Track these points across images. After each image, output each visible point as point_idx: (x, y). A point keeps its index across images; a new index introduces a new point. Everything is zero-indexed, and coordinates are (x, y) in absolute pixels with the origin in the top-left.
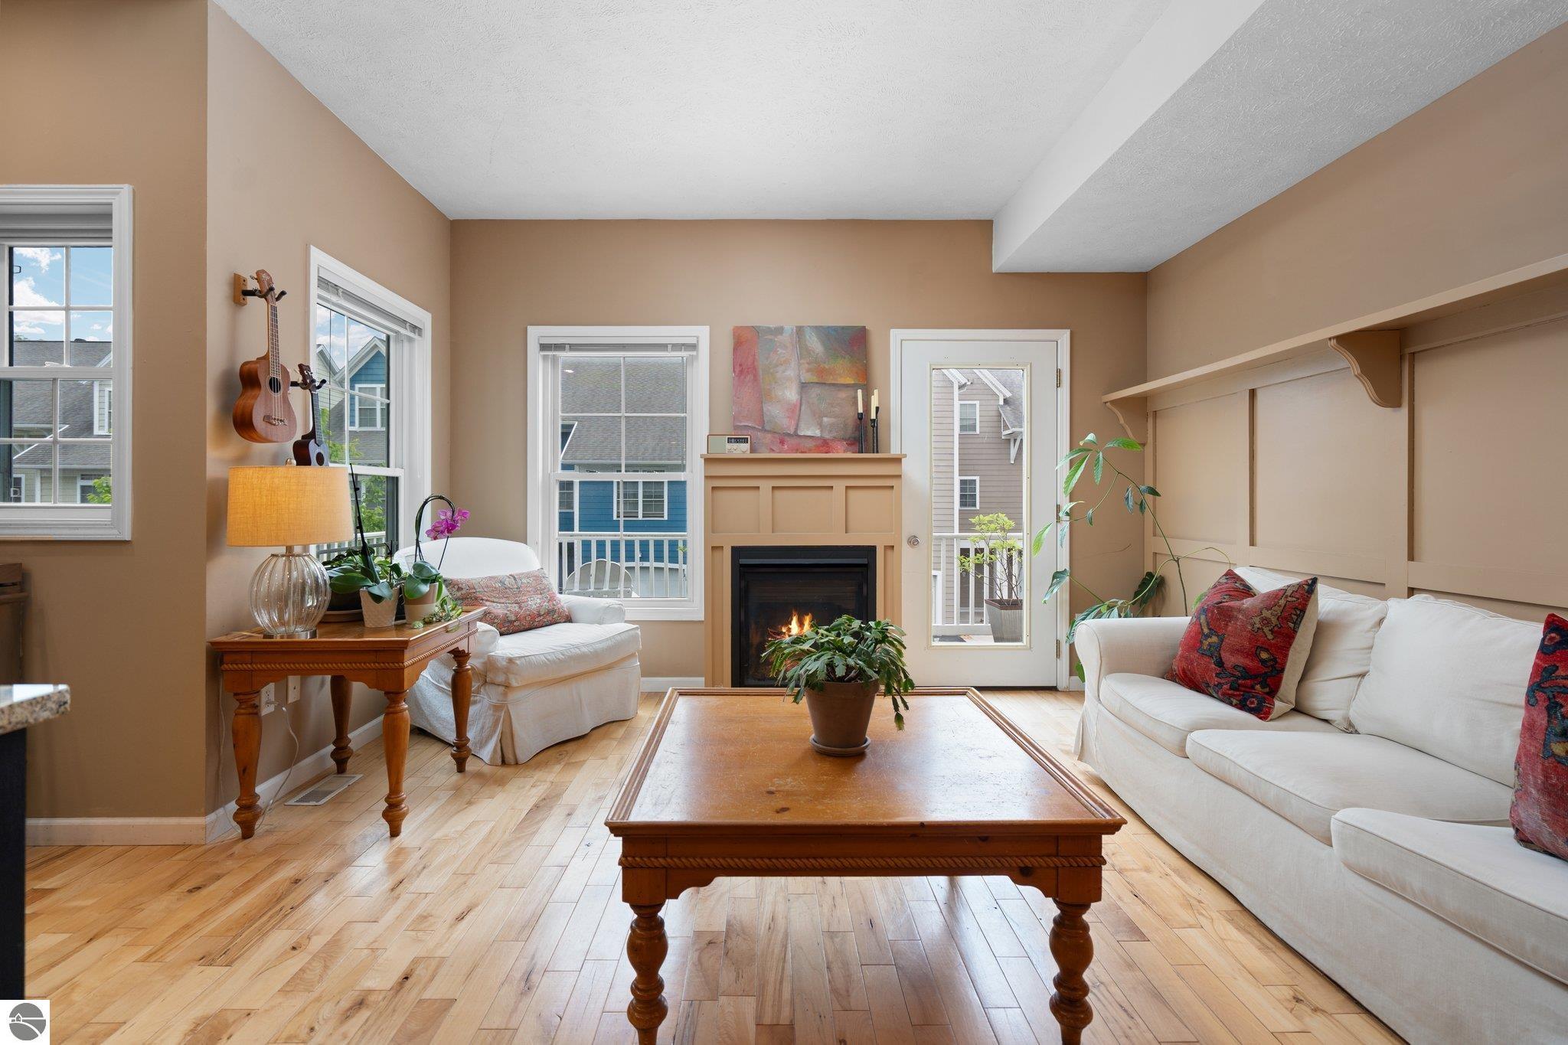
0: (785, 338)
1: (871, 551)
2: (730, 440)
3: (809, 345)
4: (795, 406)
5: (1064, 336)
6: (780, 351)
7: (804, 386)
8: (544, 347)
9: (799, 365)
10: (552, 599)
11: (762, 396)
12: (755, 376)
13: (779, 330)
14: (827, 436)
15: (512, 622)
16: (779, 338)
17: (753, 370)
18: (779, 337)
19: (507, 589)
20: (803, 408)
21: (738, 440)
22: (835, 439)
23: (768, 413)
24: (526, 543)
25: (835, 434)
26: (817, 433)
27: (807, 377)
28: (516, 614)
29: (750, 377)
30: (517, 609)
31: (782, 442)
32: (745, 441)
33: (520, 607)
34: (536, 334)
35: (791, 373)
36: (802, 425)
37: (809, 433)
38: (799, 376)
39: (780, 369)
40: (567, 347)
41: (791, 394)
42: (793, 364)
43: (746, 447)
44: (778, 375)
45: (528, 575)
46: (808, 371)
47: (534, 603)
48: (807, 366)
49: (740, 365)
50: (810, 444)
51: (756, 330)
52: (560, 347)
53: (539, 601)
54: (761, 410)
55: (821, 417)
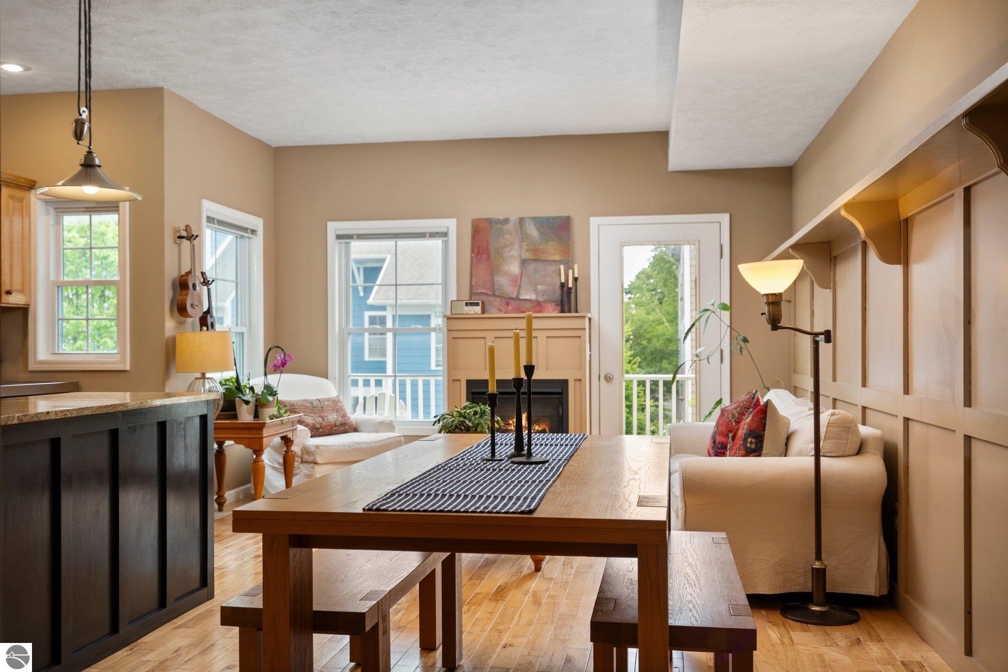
0: (510, 226)
1: (565, 383)
2: (467, 304)
3: (528, 231)
4: (517, 277)
5: (725, 218)
6: (507, 236)
7: (523, 262)
8: (339, 237)
9: (521, 246)
10: (344, 416)
11: (493, 270)
12: (489, 258)
13: (506, 221)
14: (541, 299)
15: (318, 429)
16: (506, 227)
17: (487, 251)
18: (506, 226)
19: (314, 407)
20: (523, 279)
21: (472, 304)
22: (546, 302)
23: (497, 283)
24: (328, 379)
25: (546, 298)
26: (534, 297)
27: (526, 255)
28: (321, 424)
29: (484, 256)
30: (321, 421)
31: (508, 304)
32: (477, 304)
33: (323, 420)
34: (334, 228)
35: (515, 252)
36: (522, 291)
37: (527, 297)
38: (520, 254)
39: (507, 250)
40: (355, 236)
41: (514, 268)
42: (516, 246)
43: (478, 309)
44: (505, 255)
45: (328, 400)
46: (527, 250)
47: (332, 417)
48: (526, 247)
49: (478, 248)
50: (528, 305)
51: (489, 221)
52: (350, 237)
53: (335, 417)
54: (493, 279)
55: (536, 285)
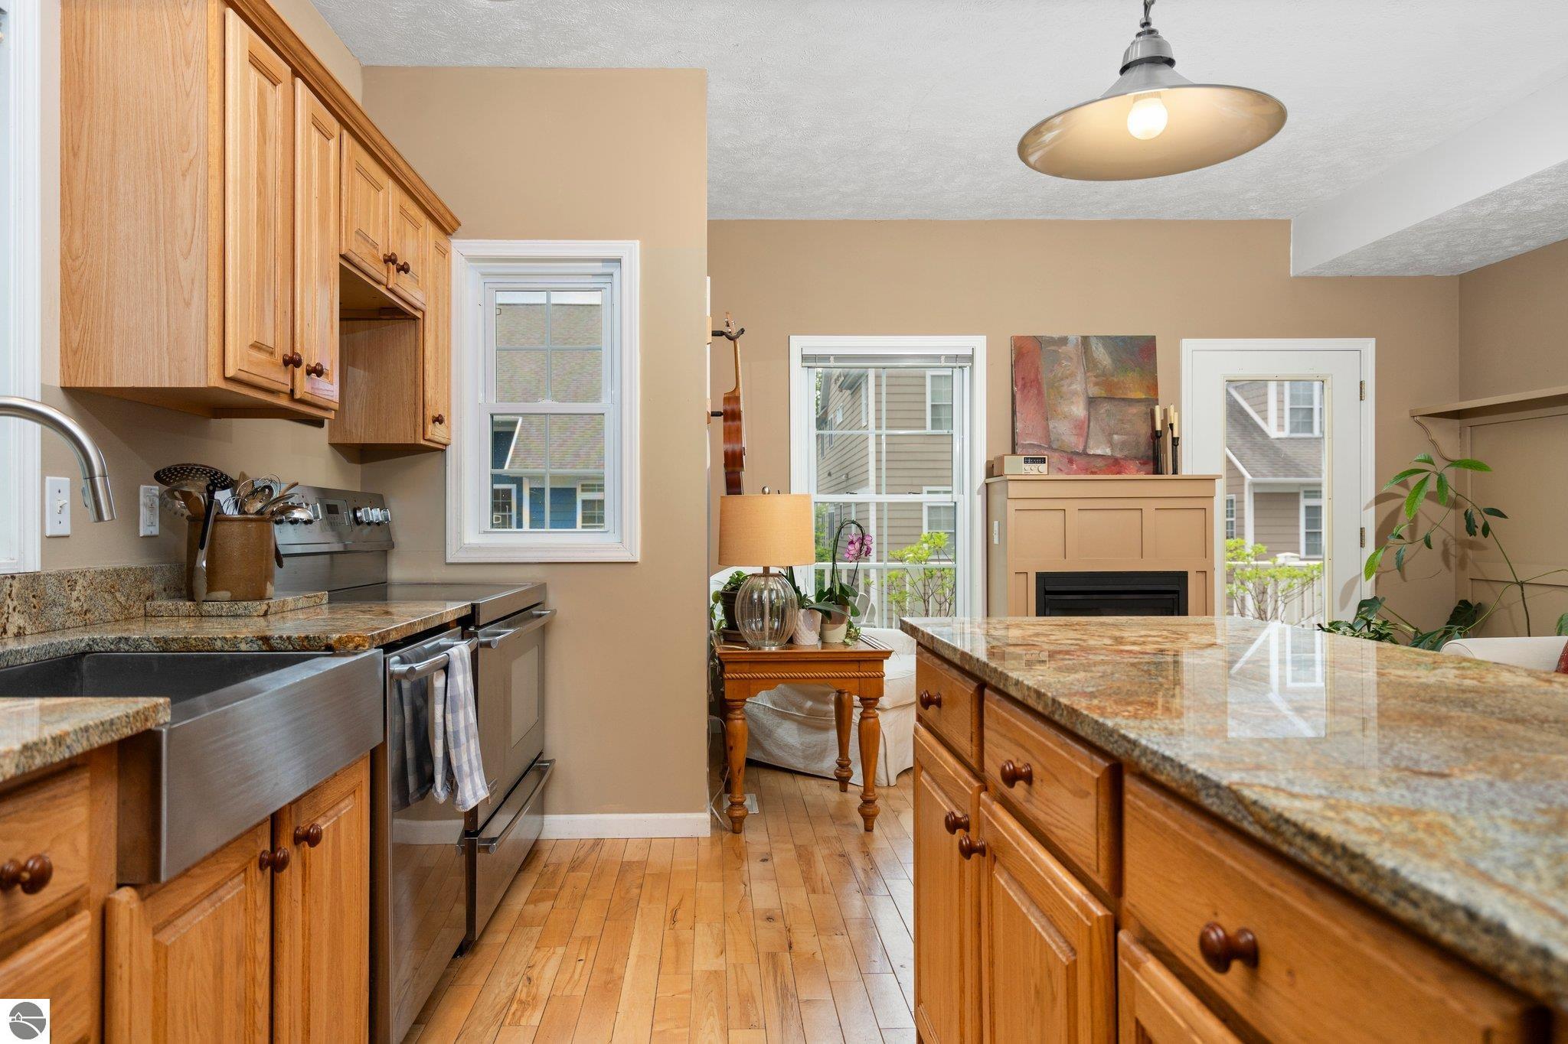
0: (1070, 349)
1: (1182, 576)
2: (1026, 461)
3: (1094, 355)
4: (1083, 422)
5: (1369, 345)
6: (1065, 363)
7: (1092, 402)
8: (804, 358)
9: (1086, 378)
11: (1046, 413)
12: (1040, 393)
13: (1064, 341)
14: (1118, 455)
16: (1061, 350)
17: (1036, 382)
18: (1064, 347)
20: (1092, 424)
21: (1034, 461)
22: (1126, 458)
23: (1054, 430)
25: (1126, 453)
26: (1108, 452)
27: (1094, 391)
29: (1034, 391)
31: (1071, 461)
32: (1043, 461)
34: (799, 344)
35: (1078, 387)
36: (1091, 443)
37: (1099, 452)
38: (1086, 390)
39: (1066, 382)
40: (832, 358)
41: (1079, 410)
42: (1080, 376)
43: (1043, 467)
44: (1064, 389)
46: (1096, 384)
48: (1093, 378)
49: (1023, 379)
50: (1100, 463)
51: (1038, 340)
54: (1047, 429)
55: (1110, 435)
